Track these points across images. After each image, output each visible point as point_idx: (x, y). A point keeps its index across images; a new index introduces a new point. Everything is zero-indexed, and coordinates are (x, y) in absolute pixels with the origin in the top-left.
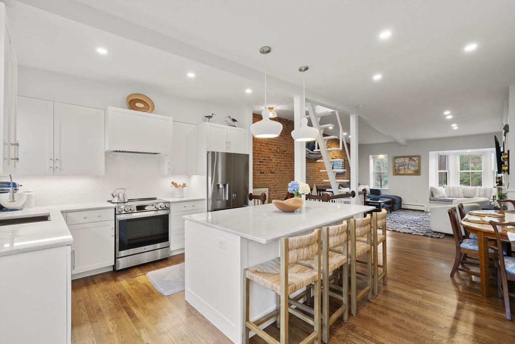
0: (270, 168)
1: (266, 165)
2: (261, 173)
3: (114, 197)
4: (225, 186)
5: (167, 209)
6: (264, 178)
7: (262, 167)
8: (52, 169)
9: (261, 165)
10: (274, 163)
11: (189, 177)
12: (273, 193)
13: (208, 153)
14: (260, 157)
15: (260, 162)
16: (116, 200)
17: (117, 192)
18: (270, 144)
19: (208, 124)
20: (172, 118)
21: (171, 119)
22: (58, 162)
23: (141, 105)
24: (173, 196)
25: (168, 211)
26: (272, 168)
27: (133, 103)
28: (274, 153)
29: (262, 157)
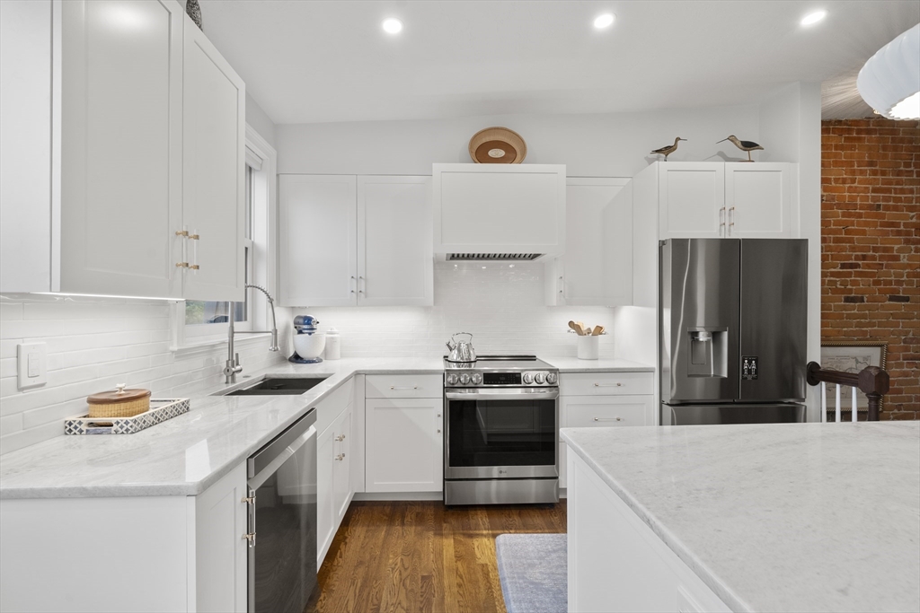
0: (890, 283)
1: (872, 275)
2: (847, 300)
3: (451, 350)
4: (715, 336)
5: (553, 386)
6: (864, 317)
7: (854, 283)
8: (354, 295)
9: (849, 275)
10: (909, 266)
11: (614, 310)
12: (901, 365)
13: (662, 244)
14: (843, 249)
15: (843, 266)
16: (454, 356)
17: (457, 339)
18: (887, 208)
19: (662, 166)
20: (563, 167)
21: (561, 169)
22: (363, 282)
23: (500, 153)
24: (573, 354)
25: (554, 391)
26: (899, 283)
27: (482, 151)
28: (908, 233)
29: (853, 249)
